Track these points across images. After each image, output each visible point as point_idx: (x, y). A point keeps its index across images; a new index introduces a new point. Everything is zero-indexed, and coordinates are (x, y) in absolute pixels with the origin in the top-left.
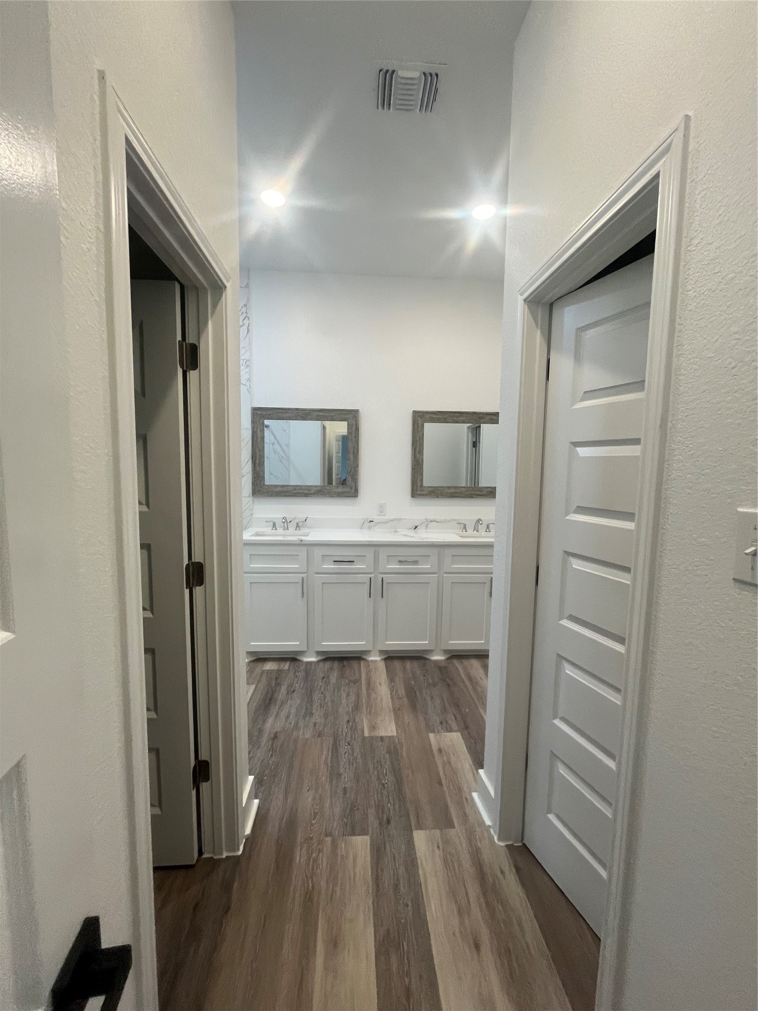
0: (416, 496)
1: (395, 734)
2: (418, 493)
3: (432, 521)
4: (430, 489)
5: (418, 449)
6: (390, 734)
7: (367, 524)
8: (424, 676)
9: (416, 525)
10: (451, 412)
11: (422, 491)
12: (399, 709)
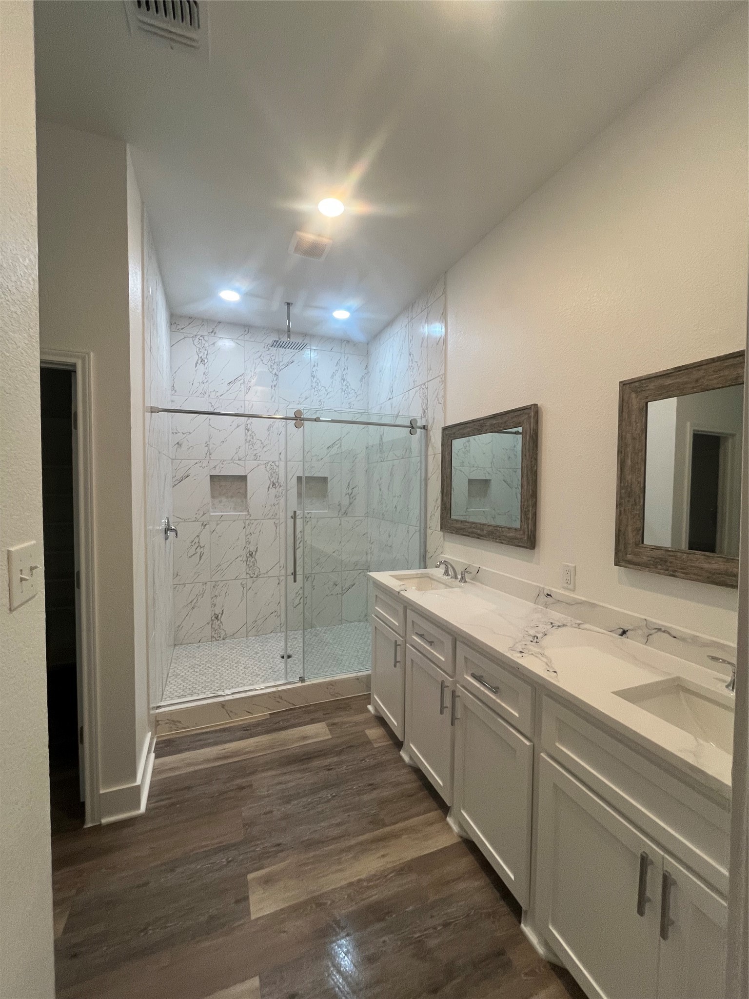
0: (623, 564)
1: (253, 917)
2: (629, 557)
3: (660, 630)
4: (658, 553)
5: (629, 462)
6: (252, 909)
7: (543, 598)
8: (446, 925)
9: (626, 629)
10: (713, 360)
11: (636, 554)
12: (319, 905)
